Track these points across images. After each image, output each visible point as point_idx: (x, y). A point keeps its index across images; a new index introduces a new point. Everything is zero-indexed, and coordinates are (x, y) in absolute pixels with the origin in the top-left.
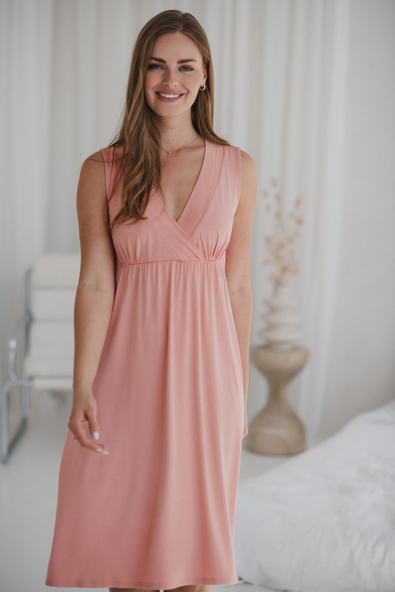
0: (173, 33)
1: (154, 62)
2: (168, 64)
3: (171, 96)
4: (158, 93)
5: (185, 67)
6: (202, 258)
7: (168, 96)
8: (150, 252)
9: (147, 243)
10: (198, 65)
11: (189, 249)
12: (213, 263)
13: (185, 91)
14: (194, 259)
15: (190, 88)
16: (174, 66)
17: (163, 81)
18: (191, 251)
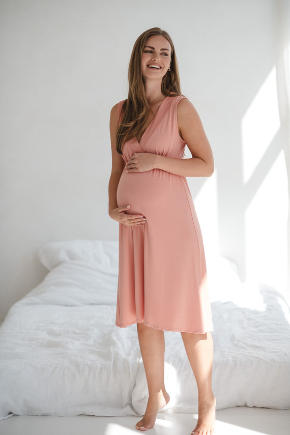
1: (149, 49)
17: (152, 58)
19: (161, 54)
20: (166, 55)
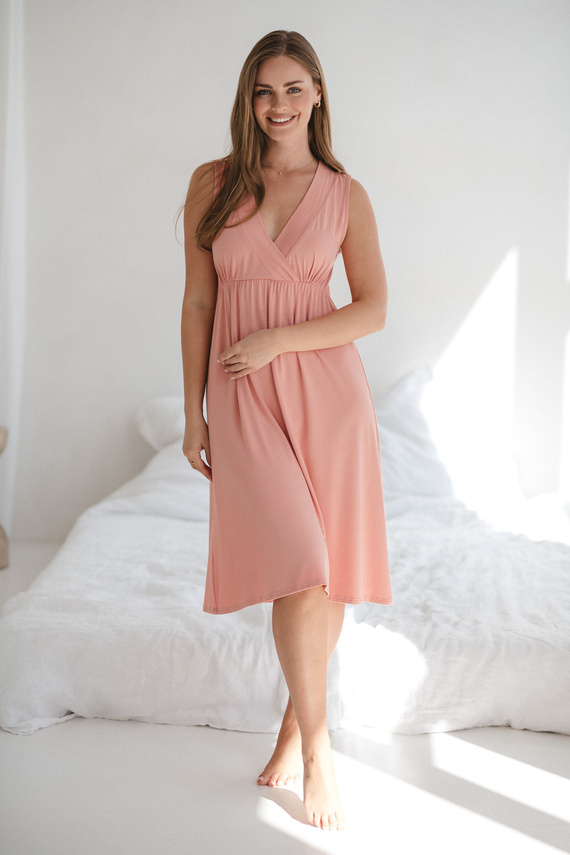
0: (276, 57)
1: (260, 88)
2: (274, 88)
3: (282, 120)
4: (269, 119)
5: (293, 89)
6: (296, 279)
7: (279, 120)
8: (245, 270)
9: (242, 263)
10: (308, 84)
11: (282, 268)
12: (308, 285)
13: (296, 113)
14: (288, 278)
16: (281, 90)
17: (272, 107)
18: (284, 270)
19: (288, 92)
20: (299, 90)
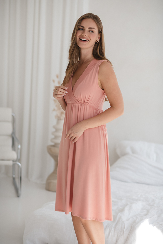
1: (81, 27)
2: (85, 28)
4: (80, 38)
10: (96, 31)
15: (91, 38)
16: (87, 29)
19: (89, 31)
20: (93, 32)
